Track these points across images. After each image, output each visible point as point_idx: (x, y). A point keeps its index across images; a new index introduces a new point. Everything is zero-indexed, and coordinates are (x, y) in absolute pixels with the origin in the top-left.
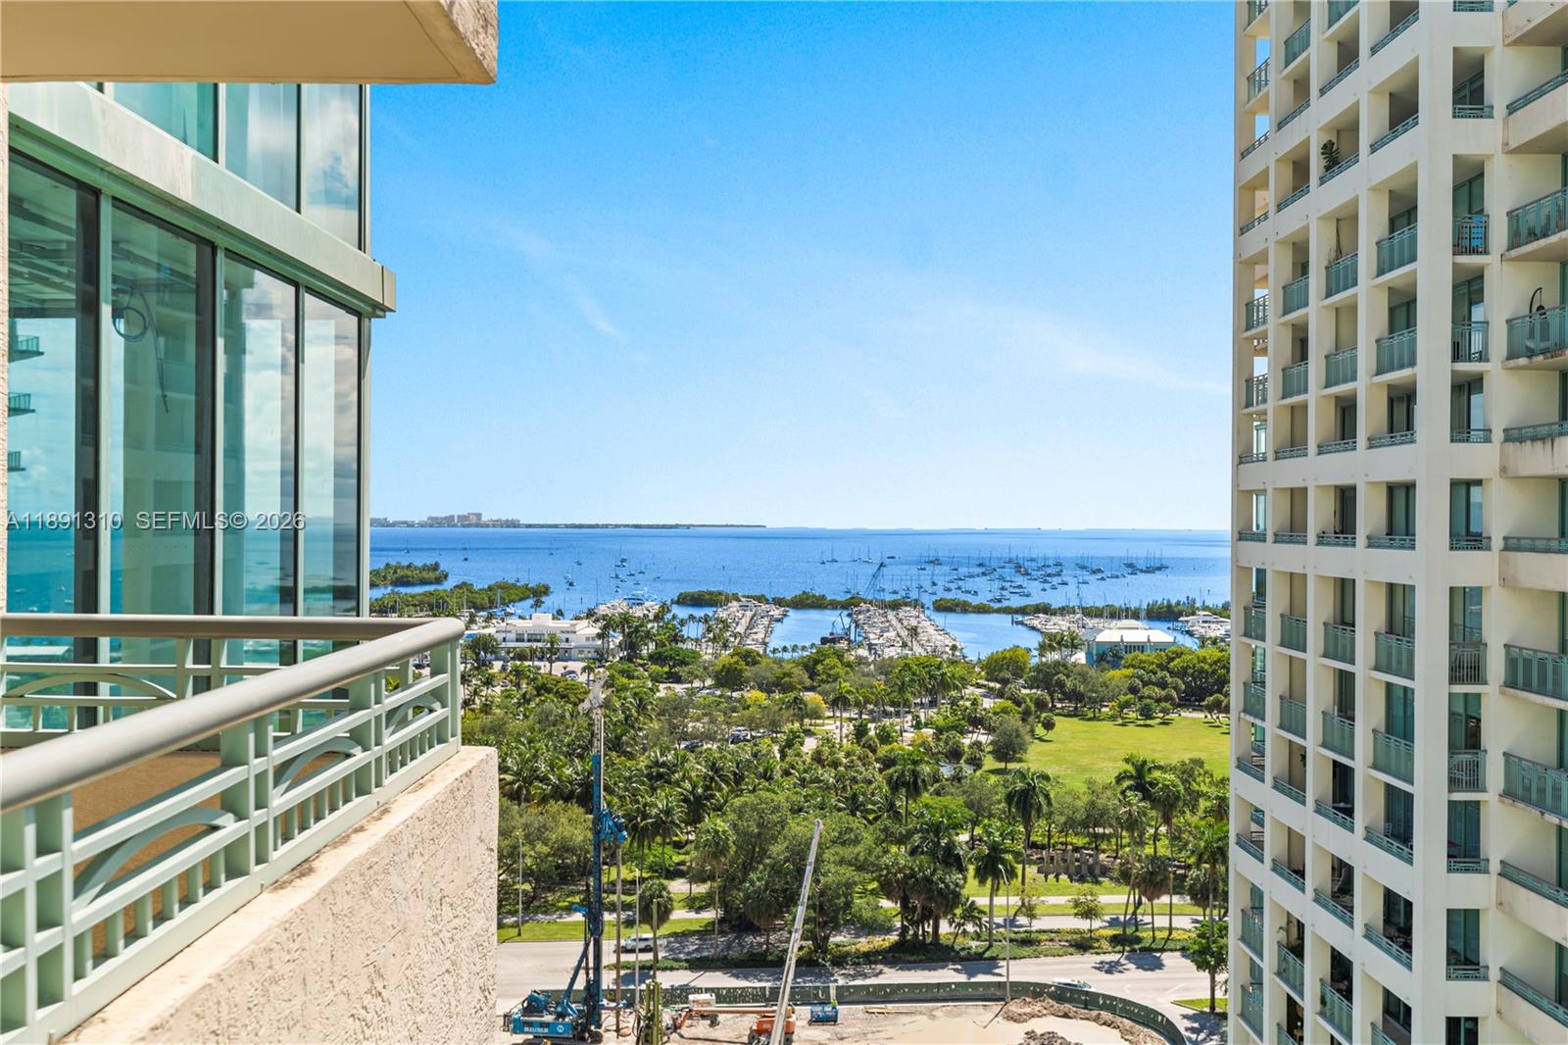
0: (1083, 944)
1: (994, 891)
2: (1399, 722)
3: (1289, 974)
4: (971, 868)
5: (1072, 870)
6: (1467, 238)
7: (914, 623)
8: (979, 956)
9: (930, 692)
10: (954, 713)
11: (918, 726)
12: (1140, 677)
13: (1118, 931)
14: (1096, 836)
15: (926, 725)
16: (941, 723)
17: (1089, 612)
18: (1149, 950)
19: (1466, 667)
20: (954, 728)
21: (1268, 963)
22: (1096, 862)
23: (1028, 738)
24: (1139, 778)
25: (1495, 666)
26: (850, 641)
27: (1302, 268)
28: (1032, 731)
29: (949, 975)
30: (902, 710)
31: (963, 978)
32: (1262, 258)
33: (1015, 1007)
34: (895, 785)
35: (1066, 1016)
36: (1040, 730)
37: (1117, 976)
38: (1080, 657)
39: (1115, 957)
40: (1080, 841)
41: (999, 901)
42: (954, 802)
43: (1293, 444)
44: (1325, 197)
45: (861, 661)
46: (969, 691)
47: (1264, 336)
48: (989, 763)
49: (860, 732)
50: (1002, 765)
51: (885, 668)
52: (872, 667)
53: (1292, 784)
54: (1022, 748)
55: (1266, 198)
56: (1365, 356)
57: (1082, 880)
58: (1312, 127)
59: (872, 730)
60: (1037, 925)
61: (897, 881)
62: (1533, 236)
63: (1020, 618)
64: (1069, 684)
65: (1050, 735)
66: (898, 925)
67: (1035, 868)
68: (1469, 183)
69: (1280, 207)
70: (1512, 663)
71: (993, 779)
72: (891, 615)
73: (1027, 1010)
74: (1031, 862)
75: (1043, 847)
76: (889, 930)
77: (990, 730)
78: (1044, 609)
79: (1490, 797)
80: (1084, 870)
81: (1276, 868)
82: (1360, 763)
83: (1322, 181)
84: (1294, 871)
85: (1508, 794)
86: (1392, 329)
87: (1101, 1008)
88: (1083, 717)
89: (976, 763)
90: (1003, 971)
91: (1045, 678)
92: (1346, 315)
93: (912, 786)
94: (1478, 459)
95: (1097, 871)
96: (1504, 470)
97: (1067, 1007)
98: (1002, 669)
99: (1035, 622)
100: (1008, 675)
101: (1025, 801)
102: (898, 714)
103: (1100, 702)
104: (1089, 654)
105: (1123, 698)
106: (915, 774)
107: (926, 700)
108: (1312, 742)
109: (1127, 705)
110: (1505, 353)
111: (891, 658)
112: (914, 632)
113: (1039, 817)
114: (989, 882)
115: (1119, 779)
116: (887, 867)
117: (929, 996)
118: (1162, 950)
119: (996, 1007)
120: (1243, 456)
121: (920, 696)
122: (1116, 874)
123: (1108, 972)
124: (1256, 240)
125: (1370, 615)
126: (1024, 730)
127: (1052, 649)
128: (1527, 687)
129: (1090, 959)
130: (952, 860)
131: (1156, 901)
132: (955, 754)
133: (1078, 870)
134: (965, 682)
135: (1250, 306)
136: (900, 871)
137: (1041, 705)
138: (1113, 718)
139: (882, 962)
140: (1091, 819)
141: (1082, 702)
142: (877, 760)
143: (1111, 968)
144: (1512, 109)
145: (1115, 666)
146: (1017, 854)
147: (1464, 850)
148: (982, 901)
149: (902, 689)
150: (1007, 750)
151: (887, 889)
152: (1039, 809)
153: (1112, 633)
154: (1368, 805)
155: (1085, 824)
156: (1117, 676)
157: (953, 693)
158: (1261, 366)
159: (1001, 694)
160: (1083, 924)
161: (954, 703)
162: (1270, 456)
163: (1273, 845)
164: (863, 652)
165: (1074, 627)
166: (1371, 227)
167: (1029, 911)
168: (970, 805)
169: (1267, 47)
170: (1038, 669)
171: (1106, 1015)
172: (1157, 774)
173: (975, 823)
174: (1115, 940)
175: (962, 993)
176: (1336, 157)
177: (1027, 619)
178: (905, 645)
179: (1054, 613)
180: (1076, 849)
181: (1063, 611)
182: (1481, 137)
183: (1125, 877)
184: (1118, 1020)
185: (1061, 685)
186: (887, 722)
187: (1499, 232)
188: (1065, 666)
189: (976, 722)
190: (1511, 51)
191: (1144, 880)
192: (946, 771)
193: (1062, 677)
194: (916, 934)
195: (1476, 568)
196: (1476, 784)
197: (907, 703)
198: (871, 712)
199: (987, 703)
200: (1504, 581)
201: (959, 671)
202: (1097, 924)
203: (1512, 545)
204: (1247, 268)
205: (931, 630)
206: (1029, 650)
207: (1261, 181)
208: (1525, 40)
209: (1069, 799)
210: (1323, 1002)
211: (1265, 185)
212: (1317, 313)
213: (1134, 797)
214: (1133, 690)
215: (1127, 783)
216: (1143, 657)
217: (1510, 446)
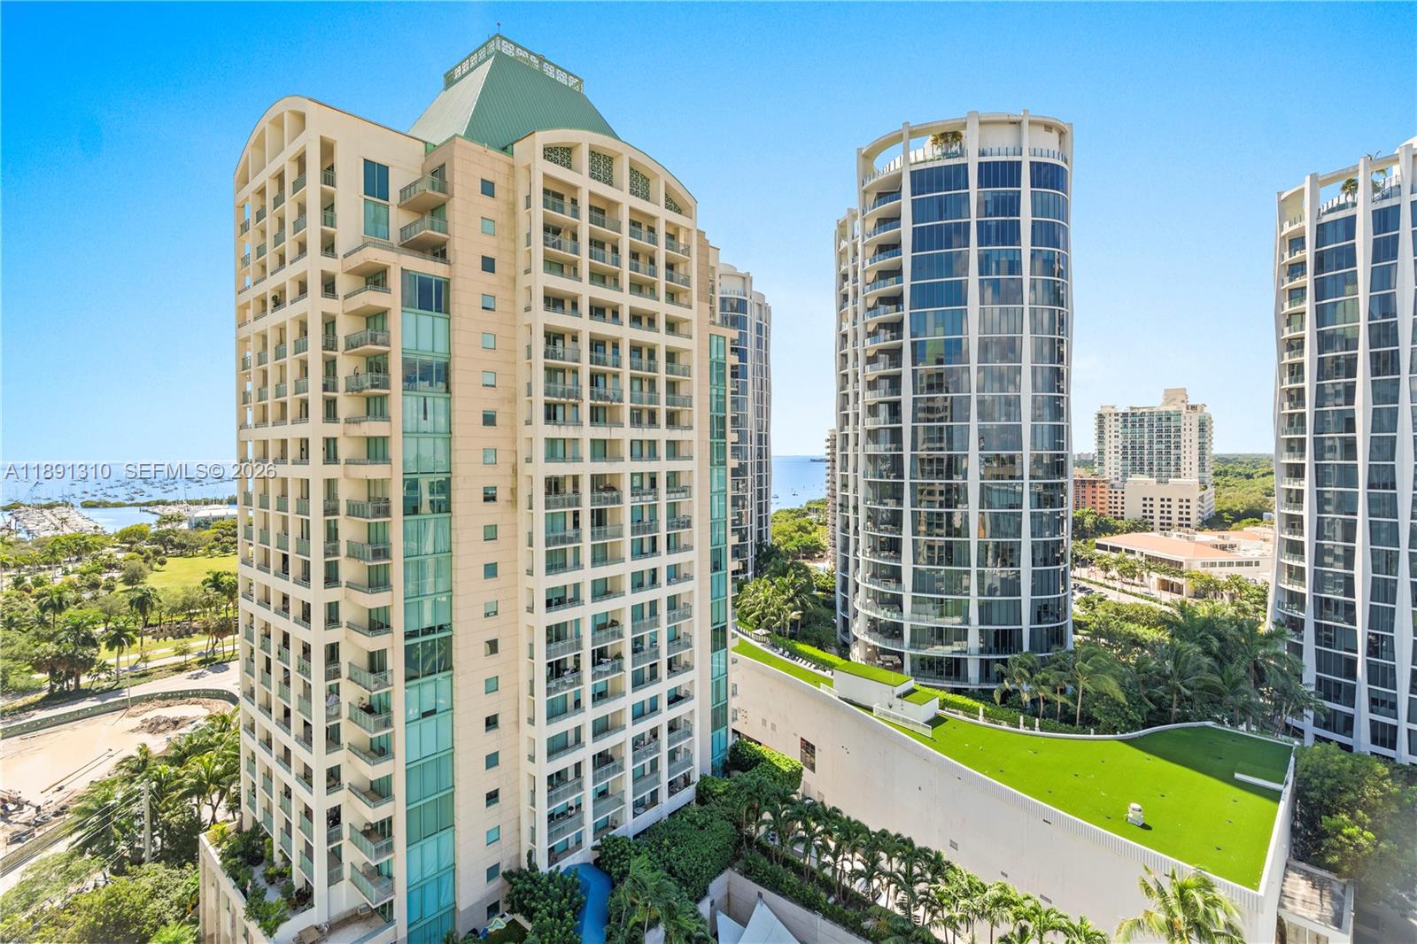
0: (180, 669)
1: (120, 653)
2: (305, 535)
3: (265, 647)
4: (103, 644)
5: (175, 633)
6: (329, 344)
7: (65, 515)
8: (110, 690)
9: (77, 554)
10: (94, 563)
11: (66, 573)
12: (222, 533)
13: (204, 657)
14: (190, 614)
15: (73, 572)
16: (84, 569)
17: (190, 503)
18: (222, 663)
19: (331, 510)
20: (95, 571)
21: (257, 645)
22: (190, 627)
23: (148, 571)
24: (216, 582)
25: (343, 508)
26: (10, 530)
27: (265, 345)
28: (151, 568)
29: (88, 704)
30: (53, 566)
31: (99, 703)
32: (247, 340)
33: (133, 710)
34: (43, 609)
35: (168, 706)
36: (157, 566)
37: (201, 679)
38: (185, 526)
39: (200, 671)
40: (180, 619)
41: (123, 658)
42: (92, 611)
43: (263, 421)
44: (274, 318)
45: (19, 541)
46: (108, 550)
47: (250, 374)
48: (120, 587)
49: (18, 582)
50: (130, 587)
51: (40, 544)
52: (30, 544)
53: (265, 566)
54: (144, 576)
55: (250, 314)
56: (290, 386)
57: (181, 637)
58: (269, 287)
59: (28, 580)
60: (150, 665)
61: (46, 661)
62: (353, 347)
63: (145, 508)
64: (176, 540)
65: (164, 568)
66: (48, 686)
67: (150, 637)
68: (329, 324)
69: (255, 319)
70: (349, 506)
71: (122, 594)
72: (46, 512)
73: (143, 709)
74: (147, 635)
75: (156, 625)
76: (40, 690)
77: (121, 569)
78: (164, 503)
79: (342, 559)
80: (183, 632)
81: (259, 603)
82: (291, 553)
83: (273, 311)
84: (266, 602)
85: (349, 556)
86: (301, 377)
87: (191, 697)
88: (186, 556)
89: (110, 588)
90: (126, 694)
91: (161, 539)
92: (282, 368)
93: (59, 607)
94: (333, 430)
95: (191, 631)
96: (344, 434)
97: (168, 702)
98: (129, 538)
99: (156, 510)
100: (135, 539)
101: (142, 604)
102: (50, 569)
103: (197, 547)
104: (190, 524)
105: (210, 544)
106: (60, 599)
107: (74, 559)
108: (272, 548)
109: (214, 547)
110: (344, 389)
111: (45, 538)
112: (64, 521)
113: (152, 610)
114: (116, 649)
115: (204, 583)
116: (37, 654)
117: (71, 718)
118: (229, 661)
119: (120, 713)
120: (242, 426)
121: (68, 556)
122: (202, 631)
123: (196, 678)
124: (245, 331)
125: (293, 493)
126: (145, 567)
127: (165, 523)
128: (354, 515)
129: (185, 674)
130: (90, 641)
131: (225, 639)
132: (95, 586)
133: (179, 633)
134: (103, 546)
135: (244, 360)
136: (48, 655)
137: (157, 553)
138: (204, 555)
139: (34, 709)
140: (187, 606)
141: (184, 548)
142: (32, 597)
143: (197, 677)
144: (346, 297)
145: (207, 528)
146: (136, 632)
147: (331, 579)
148: (112, 661)
149: (53, 553)
150: (132, 579)
151: (38, 666)
152: (152, 605)
153: (203, 512)
154: (295, 568)
155: (182, 609)
156: (208, 534)
157: (95, 552)
158: (250, 387)
159: (130, 550)
160: (181, 659)
161: (95, 557)
162: (253, 426)
163: (257, 593)
164: (22, 535)
165: (181, 511)
166: (292, 334)
167: (145, 659)
168: (104, 611)
169: (249, 249)
170: (156, 534)
171: (192, 699)
172: (226, 578)
173: (106, 621)
174: (201, 663)
175: (96, 711)
176: (278, 302)
177: (150, 509)
178: (57, 529)
179: (169, 504)
180: (178, 623)
181: (174, 503)
182: (334, 306)
183: (207, 630)
184: (201, 700)
185: (171, 541)
186: (41, 574)
187: (341, 344)
188: (174, 531)
189: (110, 567)
190: (345, 276)
191: (217, 630)
192: (87, 595)
193: (172, 537)
194: (62, 688)
195: (333, 471)
196: (336, 554)
197: (57, 562)
198: (28, 570)
199: (120, 556)
200: (345, 476)
201: (98, 540)
202: (189, 657)
203: (348, 462)
204: (243, 342)
205: (79, 519)
206: (150, 525)
207: (246, 307)
208: (349, 272)
209: (172, 598)
210: (279, 654)
211: (249, 308)
212: (271, 365)
213: (211, 591)
214: (217, 539)
215: (209, 584)
216: (223, 523)
217: (347, 425)
